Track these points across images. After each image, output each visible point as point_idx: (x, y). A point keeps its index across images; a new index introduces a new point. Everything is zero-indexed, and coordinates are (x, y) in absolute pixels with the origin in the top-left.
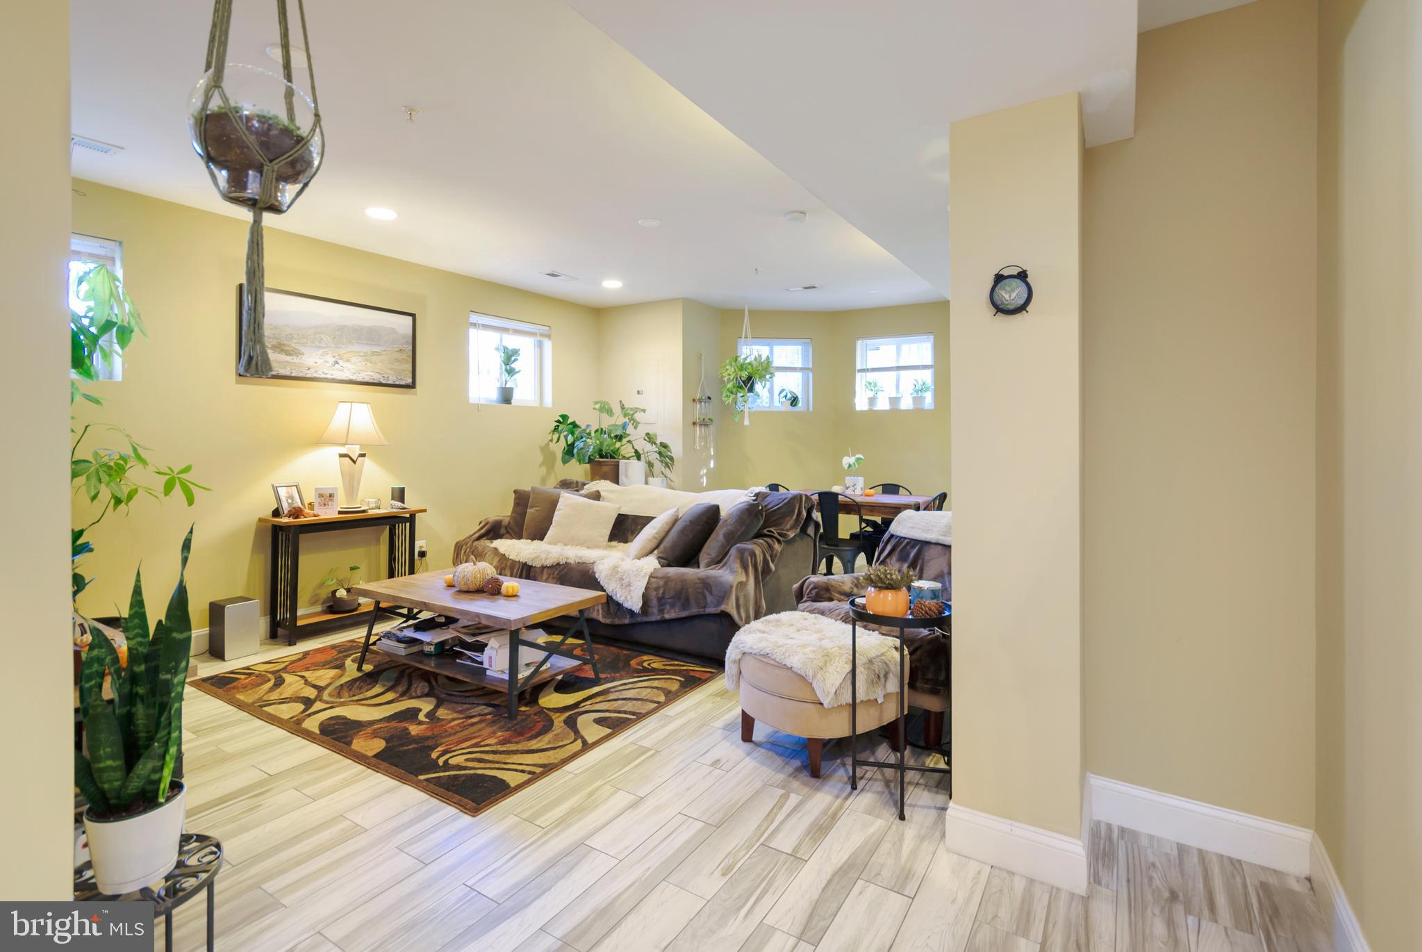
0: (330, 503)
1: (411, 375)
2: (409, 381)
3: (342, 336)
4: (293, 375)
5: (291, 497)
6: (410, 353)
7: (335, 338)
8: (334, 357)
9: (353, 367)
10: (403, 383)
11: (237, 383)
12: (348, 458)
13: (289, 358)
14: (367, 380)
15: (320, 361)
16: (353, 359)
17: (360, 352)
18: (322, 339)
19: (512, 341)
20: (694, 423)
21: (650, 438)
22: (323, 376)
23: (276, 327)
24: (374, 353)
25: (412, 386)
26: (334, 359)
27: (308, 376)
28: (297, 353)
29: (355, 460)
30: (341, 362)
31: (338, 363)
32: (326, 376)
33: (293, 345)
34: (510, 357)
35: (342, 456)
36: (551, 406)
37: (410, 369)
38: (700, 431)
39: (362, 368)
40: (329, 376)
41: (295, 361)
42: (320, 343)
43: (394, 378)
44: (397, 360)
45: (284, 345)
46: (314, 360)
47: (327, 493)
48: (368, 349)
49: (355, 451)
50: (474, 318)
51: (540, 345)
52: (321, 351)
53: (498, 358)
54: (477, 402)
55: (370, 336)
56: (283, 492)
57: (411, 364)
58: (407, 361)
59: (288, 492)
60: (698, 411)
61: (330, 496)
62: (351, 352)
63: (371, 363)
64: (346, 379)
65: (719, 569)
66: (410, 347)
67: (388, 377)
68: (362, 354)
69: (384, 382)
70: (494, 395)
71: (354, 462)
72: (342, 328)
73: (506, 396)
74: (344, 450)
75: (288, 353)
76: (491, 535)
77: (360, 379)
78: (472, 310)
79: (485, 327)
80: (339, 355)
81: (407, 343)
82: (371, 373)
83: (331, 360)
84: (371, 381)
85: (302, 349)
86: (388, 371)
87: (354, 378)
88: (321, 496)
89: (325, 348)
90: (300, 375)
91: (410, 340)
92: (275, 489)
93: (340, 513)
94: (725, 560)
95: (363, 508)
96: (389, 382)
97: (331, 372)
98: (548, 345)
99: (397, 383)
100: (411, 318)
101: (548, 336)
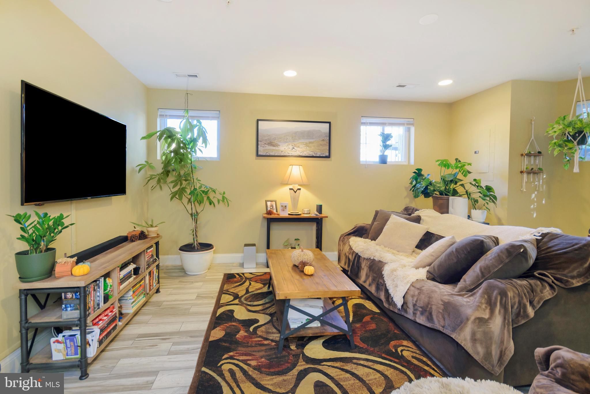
0: (285, 210)
1: (328, 152)
2: (327, 154)
3: (296, 136)
4: (276, 155)
5: (272, 206)
6: (328, 141)
7: (293, 137)
8: (292, 146)
9: (301, 149)
10: (324, 155)
11: (256, 159)
12: (293, 191)
13: (274, 148)
14: (307, 155)
15: (287, 148)
16: (301, 146)
17: (304, 143)
18: (287, 138)
19: (388, 130)
20: (522, 172)
21: (476, 184)
22: (288, 154)
23: (269, 135)
24: (310, 143)
25: (329, 157)
26: (292, 147)
27: (282, 155)
28: (277, 145)
29: (295, 191)
30: (295, 148)
31: (294, 148)
32: (289, 154)
33: (276, 142)
34: (386, 138)
35: (291, 189)
36: (413, 164)
37: (328, 148)
38: (528, 178)
39: (305, 150)
40: (290, 154)
41: (277, 149)
42: (287, 140)
43: (320, 153)
44: (321, 145)
45: (272, 142)
46: (284, 148)
47: (284, 205)
48: (307, 141)
49: (296, 187)
50: (364, 120)
51: (409, 130)
52: (287, 144)
53: (379, 140)
54: (365, 163)
55: (309, 135)
56: (269, 204)
57: (328, 146)
58: (326, 145)
59: (271, 204)
60: (526, 163)
61: (285, 207)
62: (300, 143)
63: (309, 147)
64: (297, 155)
65: (467, 297)
66: (328, 138)
67: (317, 153)
68: (305, 143)
69: (315, 155)
70: (377, 159)
71: (295, 192)
72: (296, 133)
73: (383, 160)
74: (291, 187)
75: (274, 146)
76: (356, 234)
77: (304, 155)
78: (362, 116)
79: (371, 124)
80: (295, 145)
81: (326, 136)
82: (309, 152)
83: (291, 147)
84: (309, 155)
85: (279, 144)
86: (317, 150)
87: (301, 154)
88: (282, 206)
89: (288, 142)
90: (279, 154)
91: (328, 135)
92: (266, 201)
93: (289, 214)
94: (475, 291)
95: (299, 213)
96: (317, 156)
97: (291, 152)
98: (413, 129)
99: (321, 156)
100: (328, 124)
101: (413, 124)
